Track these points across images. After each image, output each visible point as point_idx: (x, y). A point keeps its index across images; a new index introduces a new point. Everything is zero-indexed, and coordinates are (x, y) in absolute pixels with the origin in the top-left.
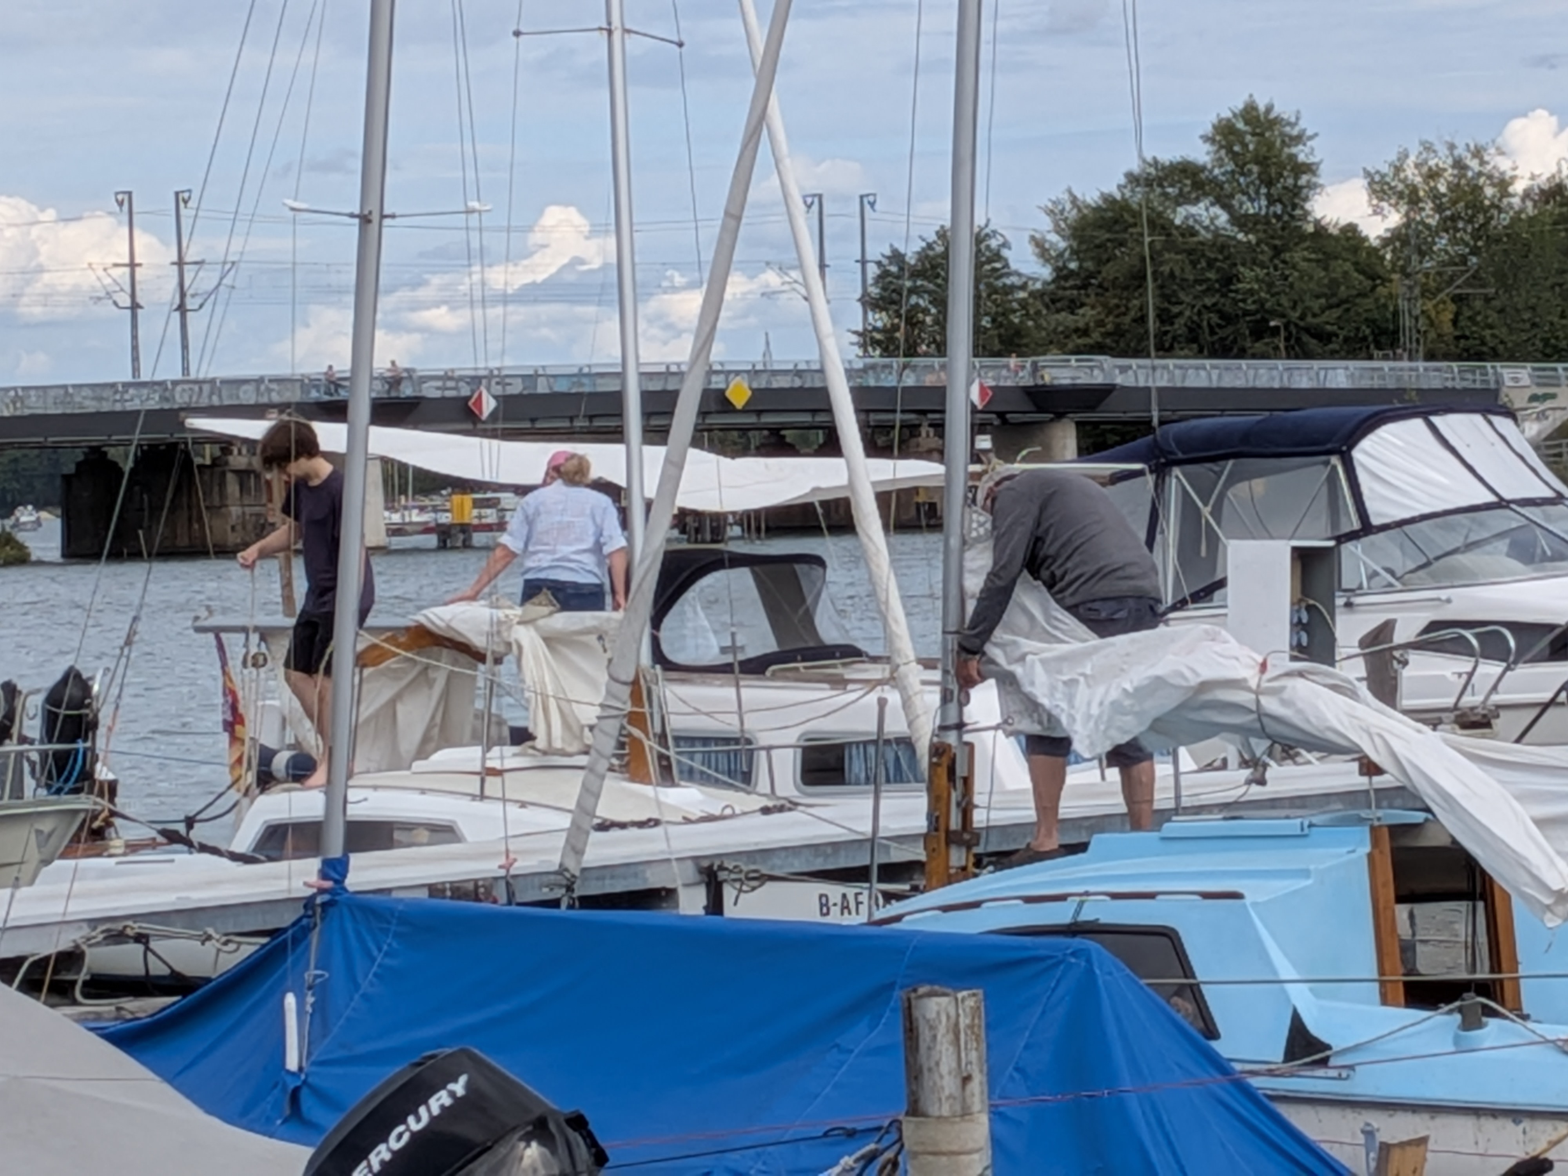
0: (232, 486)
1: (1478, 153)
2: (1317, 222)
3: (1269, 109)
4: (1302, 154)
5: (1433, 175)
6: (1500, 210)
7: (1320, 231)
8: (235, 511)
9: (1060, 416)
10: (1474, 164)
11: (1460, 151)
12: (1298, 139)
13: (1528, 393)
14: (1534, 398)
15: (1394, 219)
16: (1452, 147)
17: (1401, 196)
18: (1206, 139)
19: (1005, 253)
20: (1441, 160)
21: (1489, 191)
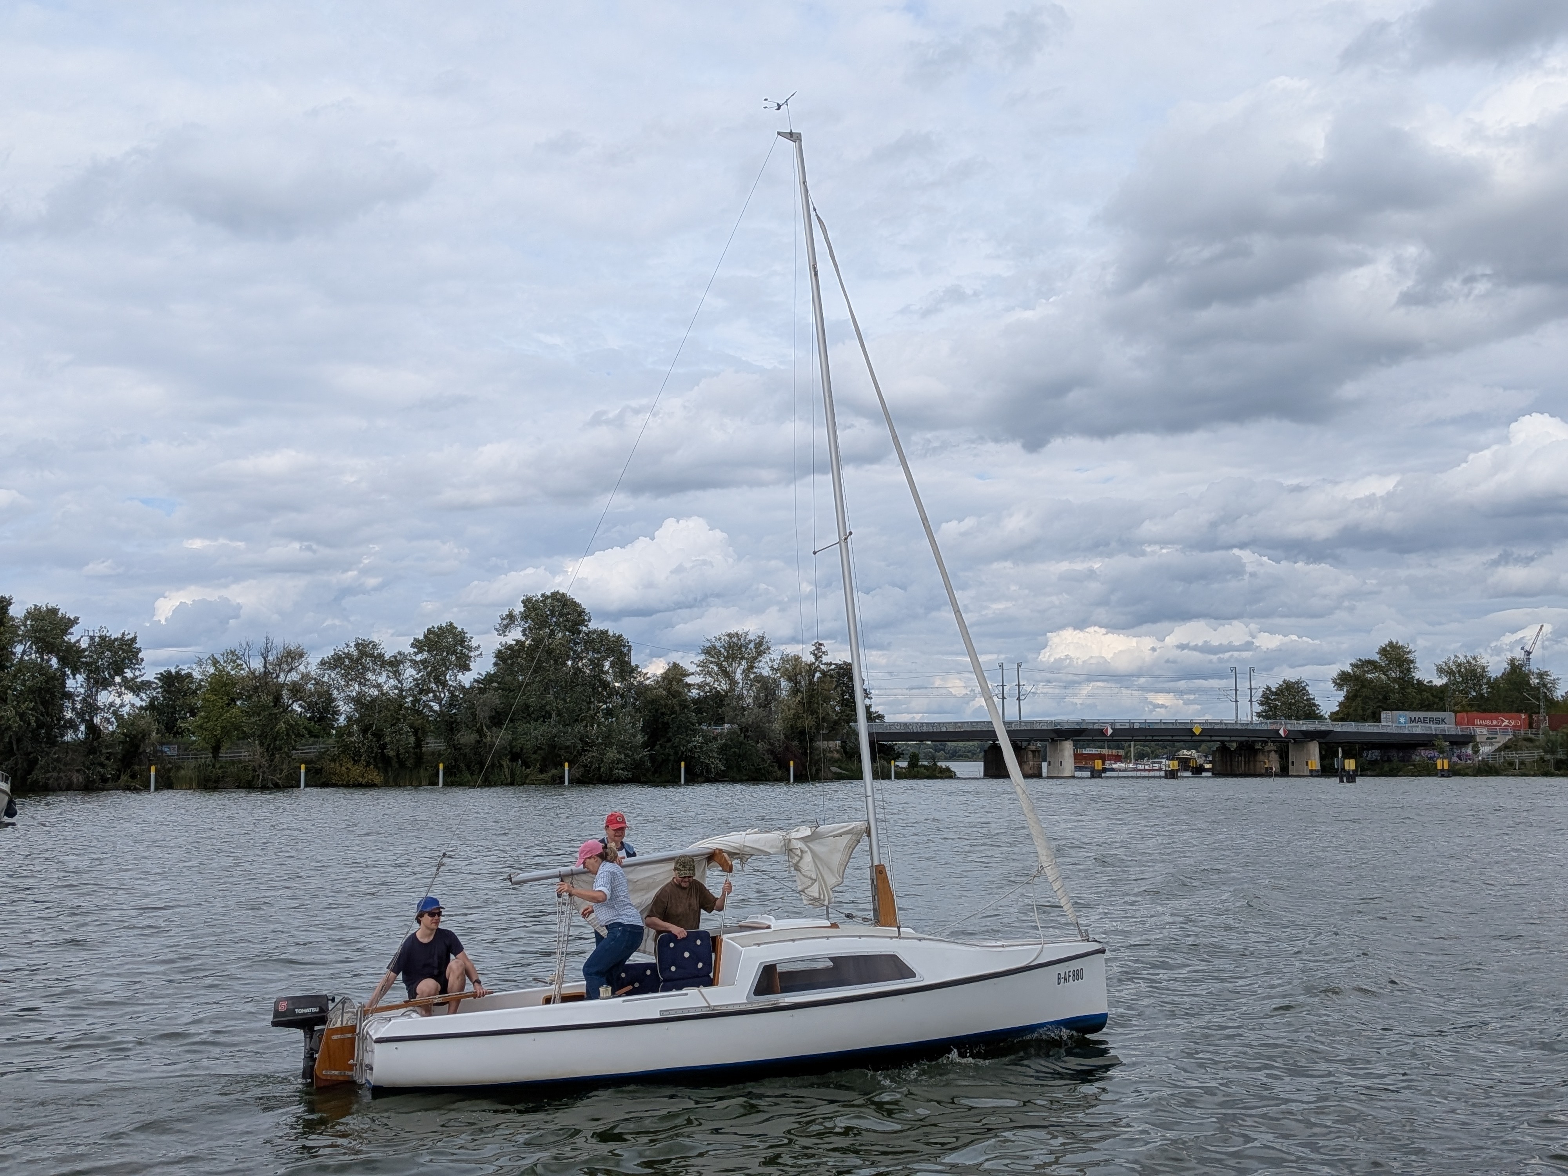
0: (1030, 755)
1: (1474, 659)
2: (1418, 680)
3: (1397, 643)
4: (1411, 657)
5: (1459, 665)
6: (1483, 677)
7: (1420, 682)
8: (1031, 763)
9: (1313, 740)
10: (1473, 662)
11: (1469, 658)
12: (1409, 652)
13: (1486, 737)
14: (1488, 738)
15: (1445, 680)
16: (1466, 657)
17: (1447, 672)
18: (1378, 653)
19: (1307, 688)
20: (1462, 659)
21: (1479, 670)
